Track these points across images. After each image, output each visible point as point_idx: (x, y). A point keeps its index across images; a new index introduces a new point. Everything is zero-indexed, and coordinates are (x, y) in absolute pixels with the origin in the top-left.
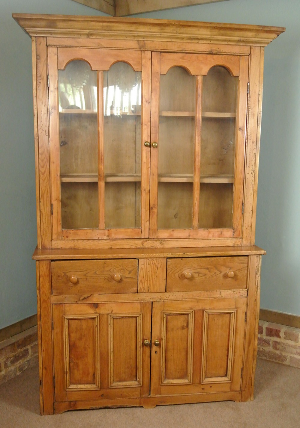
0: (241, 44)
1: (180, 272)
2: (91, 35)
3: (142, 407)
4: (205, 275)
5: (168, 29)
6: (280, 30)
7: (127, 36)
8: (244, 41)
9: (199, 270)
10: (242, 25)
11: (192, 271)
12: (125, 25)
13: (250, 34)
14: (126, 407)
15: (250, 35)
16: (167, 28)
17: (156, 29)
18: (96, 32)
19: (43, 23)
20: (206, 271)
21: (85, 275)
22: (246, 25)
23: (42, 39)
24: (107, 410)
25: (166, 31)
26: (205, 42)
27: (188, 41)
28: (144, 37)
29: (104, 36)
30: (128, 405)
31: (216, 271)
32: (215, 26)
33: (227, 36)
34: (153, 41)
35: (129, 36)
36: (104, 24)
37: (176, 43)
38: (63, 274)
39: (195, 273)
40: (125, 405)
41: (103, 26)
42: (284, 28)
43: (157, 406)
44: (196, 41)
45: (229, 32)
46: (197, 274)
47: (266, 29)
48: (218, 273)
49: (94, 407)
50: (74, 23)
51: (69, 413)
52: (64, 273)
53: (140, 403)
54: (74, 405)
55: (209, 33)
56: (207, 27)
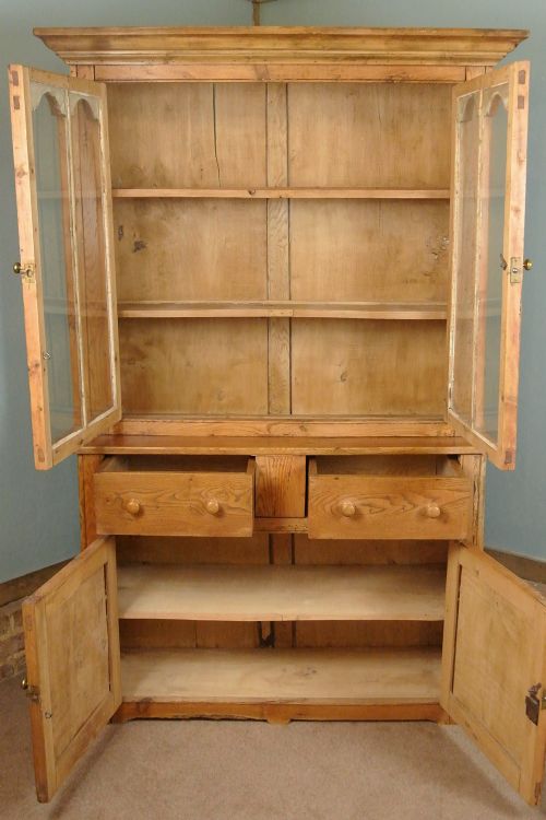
0: (447, 63)
1: (334, 502)
2: (171, 58)
3: (265, 721)
4: (384, 509)
5: (307, 43)
6: (519, 34)
7: (234, 59)
8: (451, 59)
9: (371, 500)
10: (447, 29)
11: (358, 503)
12: (231, 40)
13: (461, 45)
14: (236, 720)
15: (462, 47)
16: (304, 41)
17: (285, 44)
18: (178, 54)
19: (87, 43)
20: (387, 504)
21: (155, 500)
22: (452, 29)
23: (87, 68)
24: (202, 722)
25: (305, 46)
26: (379, 62)
27: (348, 62)
28: (265, 59)
29: (194, 59)
30: (240, 716)
31: (406, 503)
32: (393, 33)
33: (418, 50)
34: (282, 65)
35: (239, 58)
36: (192, 39)
37: (325, 68)
38: (114, 496)
39: (364, 505)
40: (235, 716)
41: (190, 44)
42: (525, 32)
43: (292, 720)
44: (361, 62)
45: (420, 44)
46: (368, 508)
47: (491, 34)
48: (409, 507)
49: (180, 715)
50: (139, 40)
51: (136, 722)
52: (116, 493)
53: (262, 715)
54: (146, 710)
55: (383, 46)
56: (379, 37)
